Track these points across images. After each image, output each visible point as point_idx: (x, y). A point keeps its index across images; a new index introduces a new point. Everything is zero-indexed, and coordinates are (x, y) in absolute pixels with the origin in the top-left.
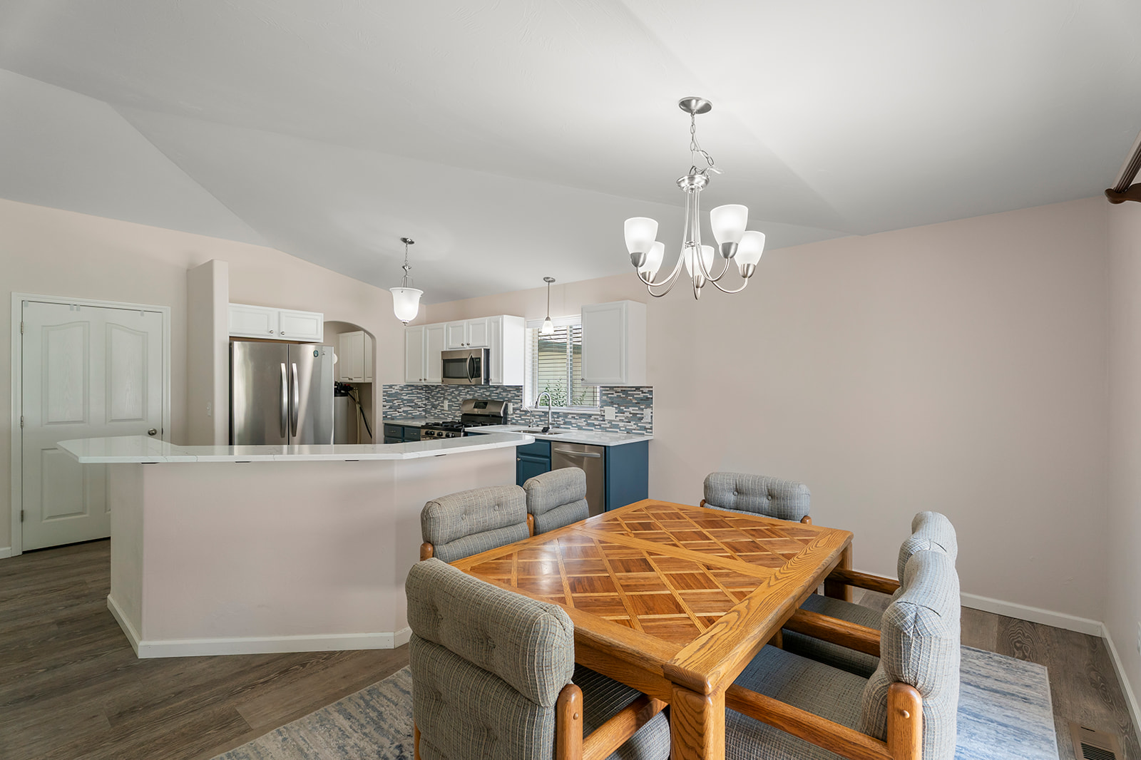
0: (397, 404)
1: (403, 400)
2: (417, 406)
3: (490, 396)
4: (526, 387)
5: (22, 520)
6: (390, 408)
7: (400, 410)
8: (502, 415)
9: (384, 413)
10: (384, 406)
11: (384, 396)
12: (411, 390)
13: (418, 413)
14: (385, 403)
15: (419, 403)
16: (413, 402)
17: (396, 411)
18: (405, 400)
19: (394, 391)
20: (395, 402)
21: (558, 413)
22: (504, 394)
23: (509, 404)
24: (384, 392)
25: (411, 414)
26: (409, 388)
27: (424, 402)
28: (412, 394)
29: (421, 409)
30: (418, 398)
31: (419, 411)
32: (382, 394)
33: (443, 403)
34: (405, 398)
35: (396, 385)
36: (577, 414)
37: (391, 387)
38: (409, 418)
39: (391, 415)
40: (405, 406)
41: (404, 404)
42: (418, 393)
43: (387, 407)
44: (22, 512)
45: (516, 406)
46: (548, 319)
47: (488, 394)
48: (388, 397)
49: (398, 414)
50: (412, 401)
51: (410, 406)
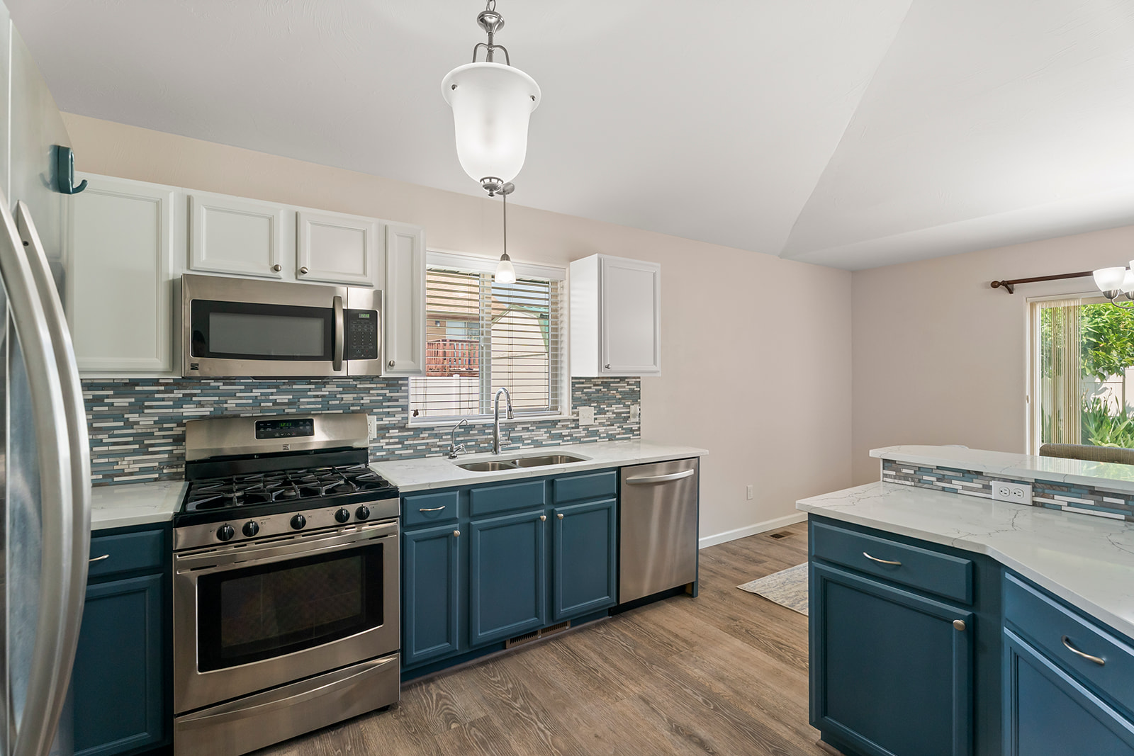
36: (534, 423)
46: (505, 257)
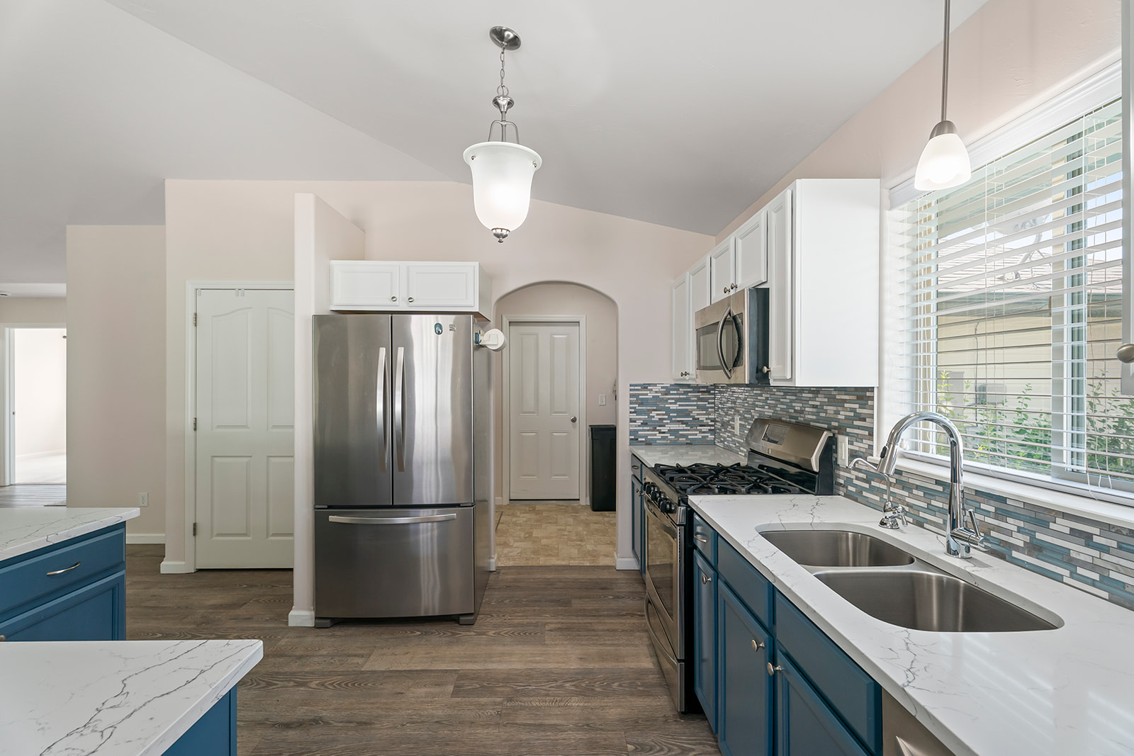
0: (657, 418)
1: (668, 411)
2: (696, 423)
3: (802, 412)
4: (886, 393)
5: (195, 534)
6: (644, 424)
7: (663, 429)
8: (816, 469)
9: (632, 432)
10: (631, 421)
11: (631, 403)
12: (686, 393)
13: (699, 436)
14: (634, 416)
15: (702, 418)
16: (688, 416)
17: (654, 429)
18: (674, 411)
19: (650, 396)
20: (654, 413)
21: (1002, 499)
22: (831, 409)
23: (840, 438)
24: (631, 396)
25: (683, 436)
26: (682, 390)
27: (712, 417)
28: (688, 400)
29: (704, 429)
30: (699, 407)
31: (701, 432)
32: (628, 399)
33: (733, 420)
34: (673, 407)
35: (655, 385)
37: (645, 387)
38: (681, 444)
39: (645, 436)
40: (672, 422)
41: (670, 418)
42: (700, 399)
43: (639, 423)
44: (195, 525)
45: (857, 446)
47: (798, 406)
48: (641, 404)
49: (659, 436)
50: (687, 414)
51: (683, 422)
